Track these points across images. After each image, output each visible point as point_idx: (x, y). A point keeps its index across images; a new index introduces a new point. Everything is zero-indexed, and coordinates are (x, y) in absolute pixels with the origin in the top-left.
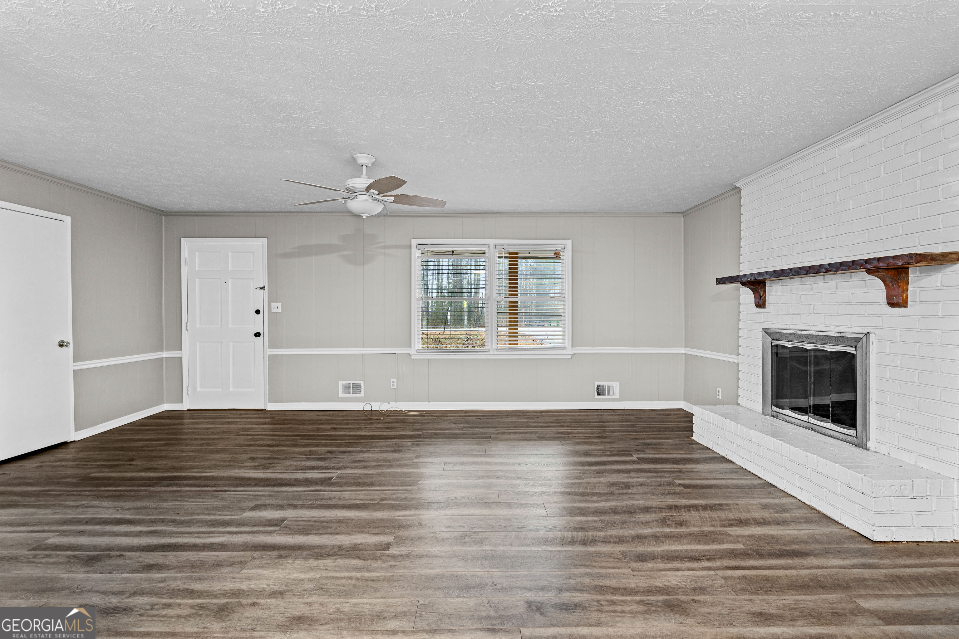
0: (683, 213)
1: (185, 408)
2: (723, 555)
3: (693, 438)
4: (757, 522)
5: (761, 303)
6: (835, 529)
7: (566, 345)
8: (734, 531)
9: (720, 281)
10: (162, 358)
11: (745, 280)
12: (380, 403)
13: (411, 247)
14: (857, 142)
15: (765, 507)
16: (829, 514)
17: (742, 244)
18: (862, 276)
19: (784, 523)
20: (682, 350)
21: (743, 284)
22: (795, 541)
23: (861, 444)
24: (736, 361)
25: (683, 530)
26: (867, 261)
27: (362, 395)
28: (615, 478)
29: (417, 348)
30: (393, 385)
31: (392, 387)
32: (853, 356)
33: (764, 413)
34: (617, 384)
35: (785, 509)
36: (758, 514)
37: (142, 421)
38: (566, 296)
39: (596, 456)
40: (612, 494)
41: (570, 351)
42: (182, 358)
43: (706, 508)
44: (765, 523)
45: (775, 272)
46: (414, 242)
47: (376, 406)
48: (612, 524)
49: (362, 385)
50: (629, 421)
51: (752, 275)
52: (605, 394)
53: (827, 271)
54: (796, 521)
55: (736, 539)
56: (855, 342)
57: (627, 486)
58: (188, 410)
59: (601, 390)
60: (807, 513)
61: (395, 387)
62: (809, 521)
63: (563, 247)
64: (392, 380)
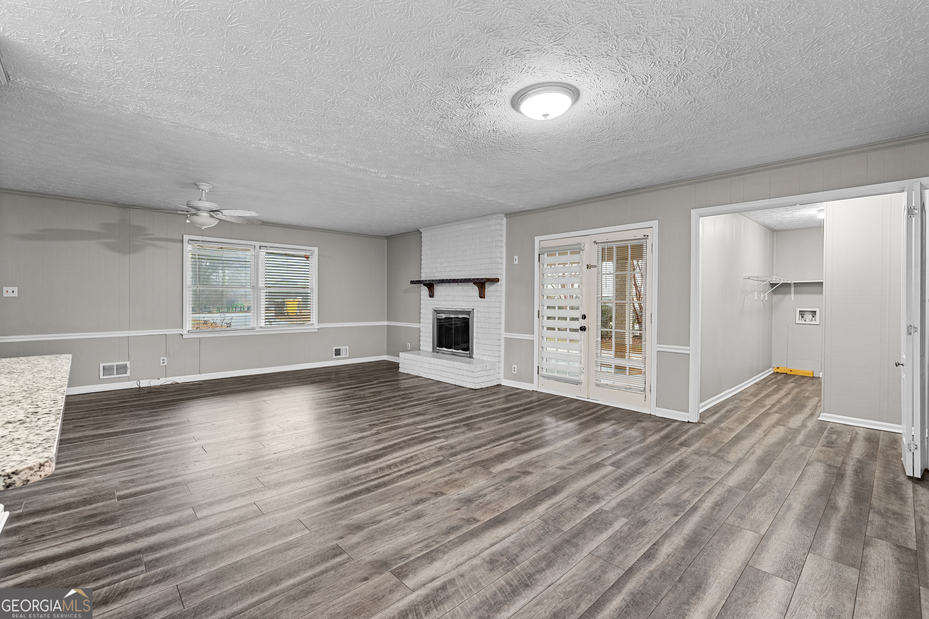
0: (386, 237)
2: (430, 402)
3: (400, 371)
4: (438, 392)
5: (432, 295)
6: (464, 389)
7: (314, 322)
8: (431, 396)
9: (412, 282)
11: (426, 283)
12: (149, 380)
13: (182, 241)
14: (470, 226)
15: (439, 388)
16: (461, 385)
17: (422, 263)
18: (471, 284)
19: (448, 390)
20: (385, 323)
21: (425, 285)
22: (452, 394)
23: (471, 357)
24: (418, 327)
25: (412, 399)
26: (473, 279)
27: (128, 374)
28: (372, 390)
29: (188, 329)
30: (163, 363)
31: (162, 364)
32: (468, 319)
33: (433, 352)
34: (348, 347)
35: (447, 387)
36: (438, 390)
38: (314, 287)
39: (354, 384)
40: (374, 395)
41: (317, 326)
43: (418, 392)
44: (441, 392)
45: (440, 280)
46: (186, 237)
47: (144, 383)
48: (383, 403)
49: (128, 365)
50: (360, 368)
51: (429, 280)
52: (340, 355)
53: (460, 282)
54: (451, 389)
55: (433, 397)
56: (469, 313)
57: (380, 392)
59: (338, 352)
60: (454, 387)
61: (165, 364)
62: (455, 389)
63: (312, 252)
64: (162, 358)
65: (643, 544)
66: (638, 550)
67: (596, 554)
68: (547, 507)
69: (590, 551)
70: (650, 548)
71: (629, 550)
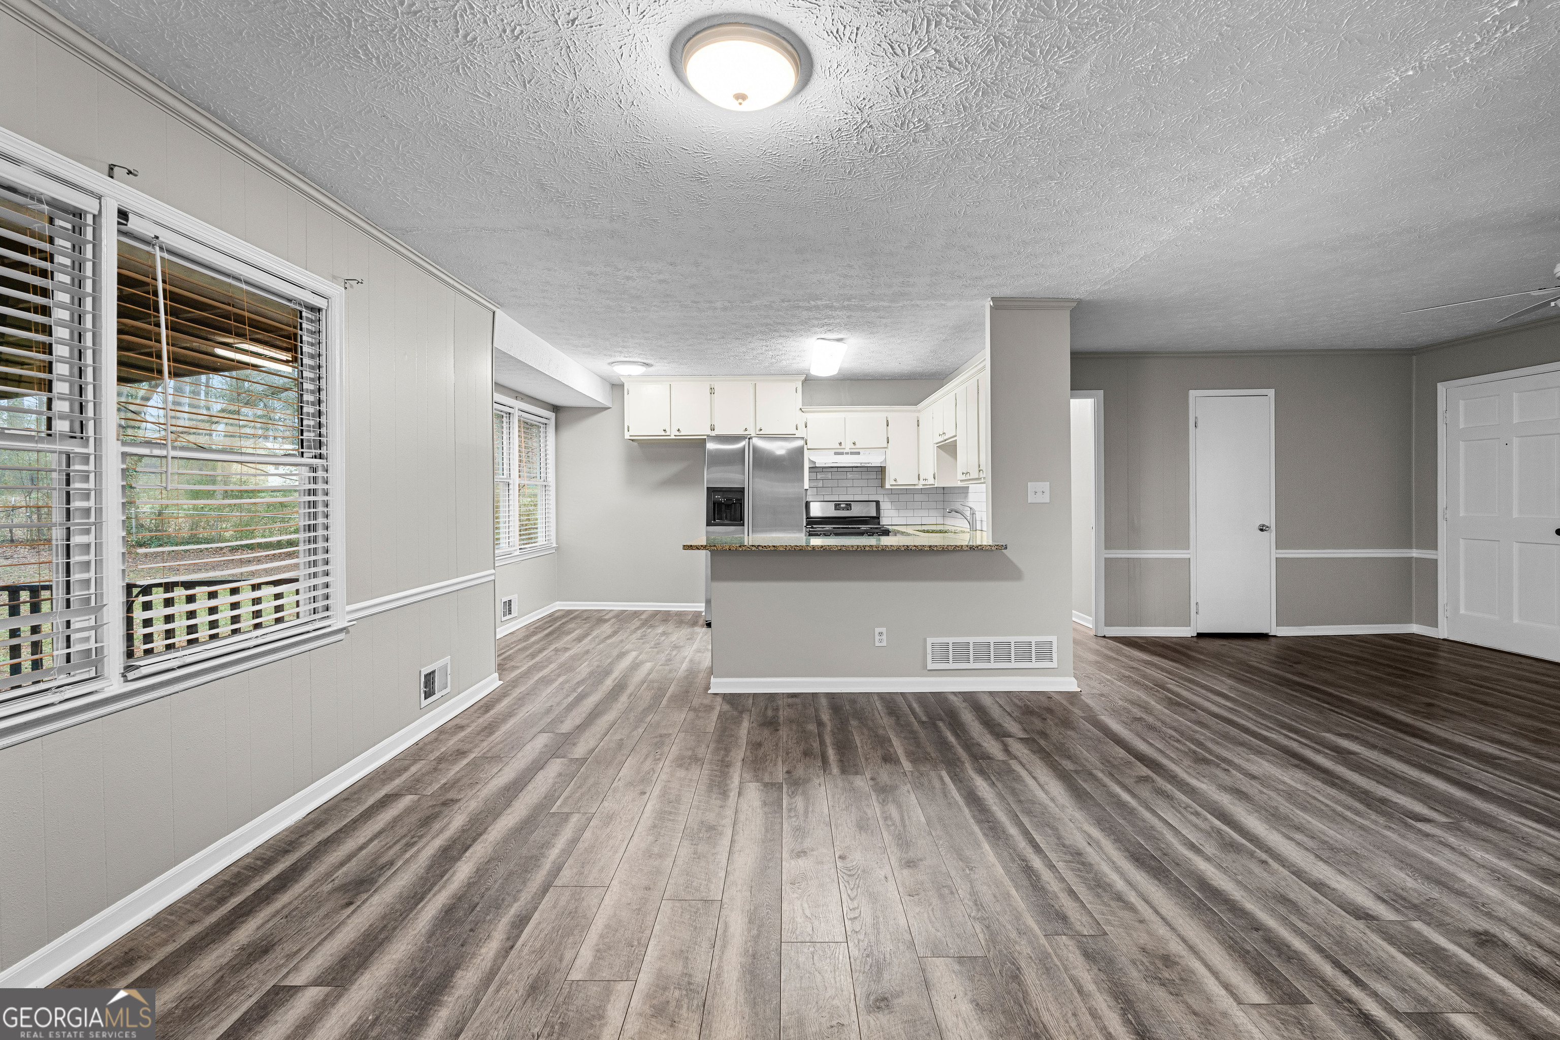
1: (1442, 636)
10: (1412, 558)
37: (1374, 638)
42: (1436, 560)
58: (1444, 640)
65: (532, 939)
66: (540, 923)
67: (600, 890)
68: (732, 929)
69: (610, 889)
70: (518, 936)
71: (553, 917)
